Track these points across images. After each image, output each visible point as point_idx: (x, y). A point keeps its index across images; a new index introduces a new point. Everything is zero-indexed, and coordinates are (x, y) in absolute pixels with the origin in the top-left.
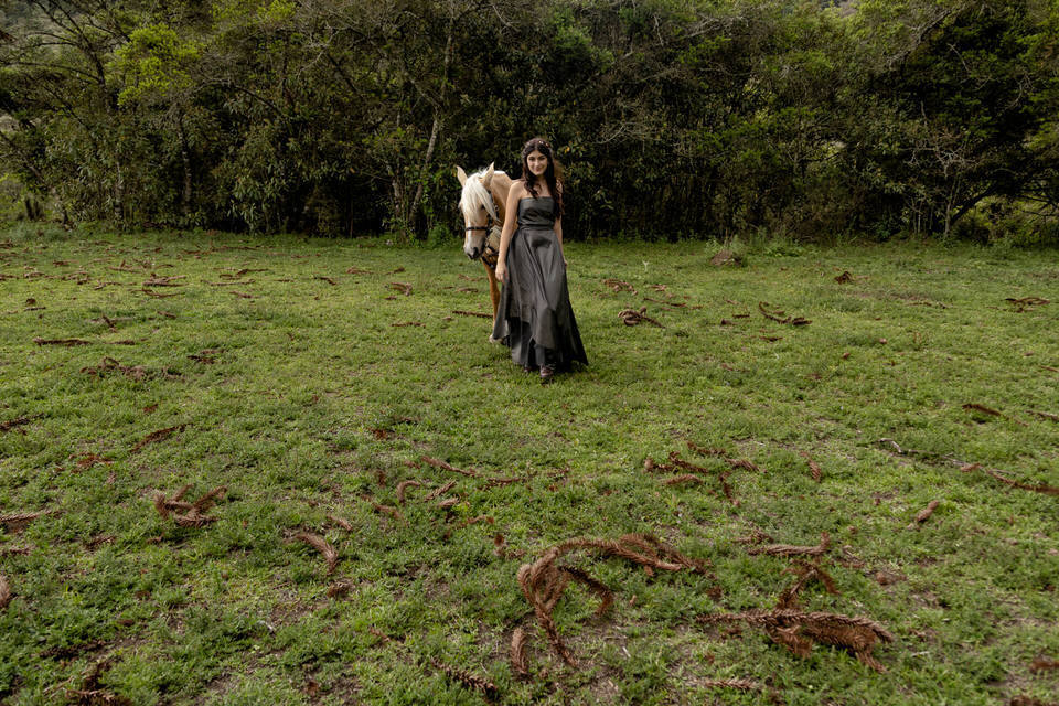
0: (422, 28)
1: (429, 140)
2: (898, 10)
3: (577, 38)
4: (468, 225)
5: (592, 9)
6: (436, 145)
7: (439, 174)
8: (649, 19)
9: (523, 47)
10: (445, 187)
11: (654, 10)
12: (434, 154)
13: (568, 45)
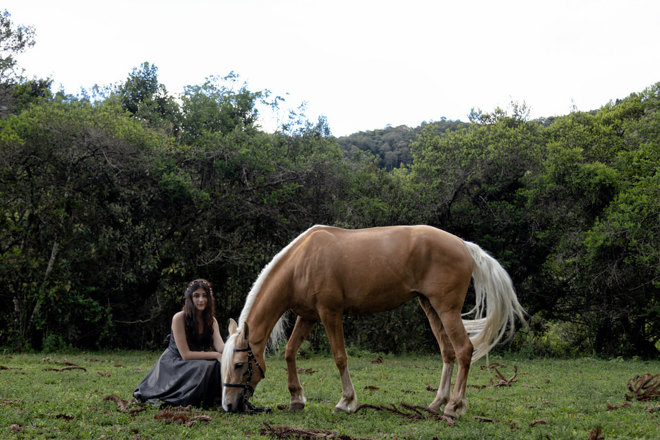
0: (49, 171)
1: (47, 260)
2: (438, 170)
3: (179, 182)
4: (224, 380)
5: (194, 160)
6: (54, 266)
7: (54, 290)
8: (239, 169)
9: (135, 187)
10: (59, 300)
11: (242, 163)
12: (51, 274)
13: (171, 187)
